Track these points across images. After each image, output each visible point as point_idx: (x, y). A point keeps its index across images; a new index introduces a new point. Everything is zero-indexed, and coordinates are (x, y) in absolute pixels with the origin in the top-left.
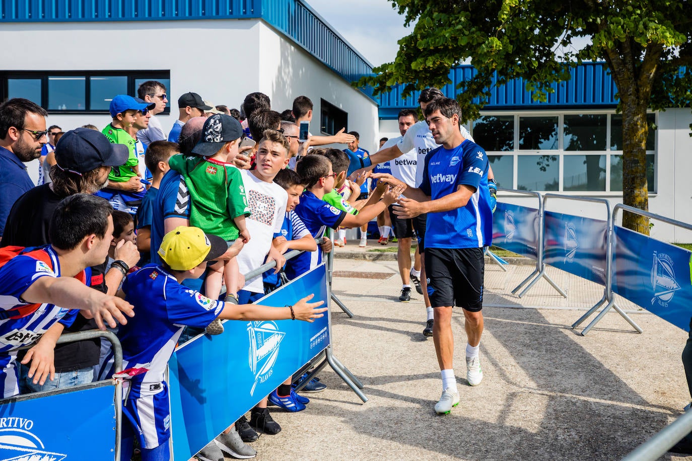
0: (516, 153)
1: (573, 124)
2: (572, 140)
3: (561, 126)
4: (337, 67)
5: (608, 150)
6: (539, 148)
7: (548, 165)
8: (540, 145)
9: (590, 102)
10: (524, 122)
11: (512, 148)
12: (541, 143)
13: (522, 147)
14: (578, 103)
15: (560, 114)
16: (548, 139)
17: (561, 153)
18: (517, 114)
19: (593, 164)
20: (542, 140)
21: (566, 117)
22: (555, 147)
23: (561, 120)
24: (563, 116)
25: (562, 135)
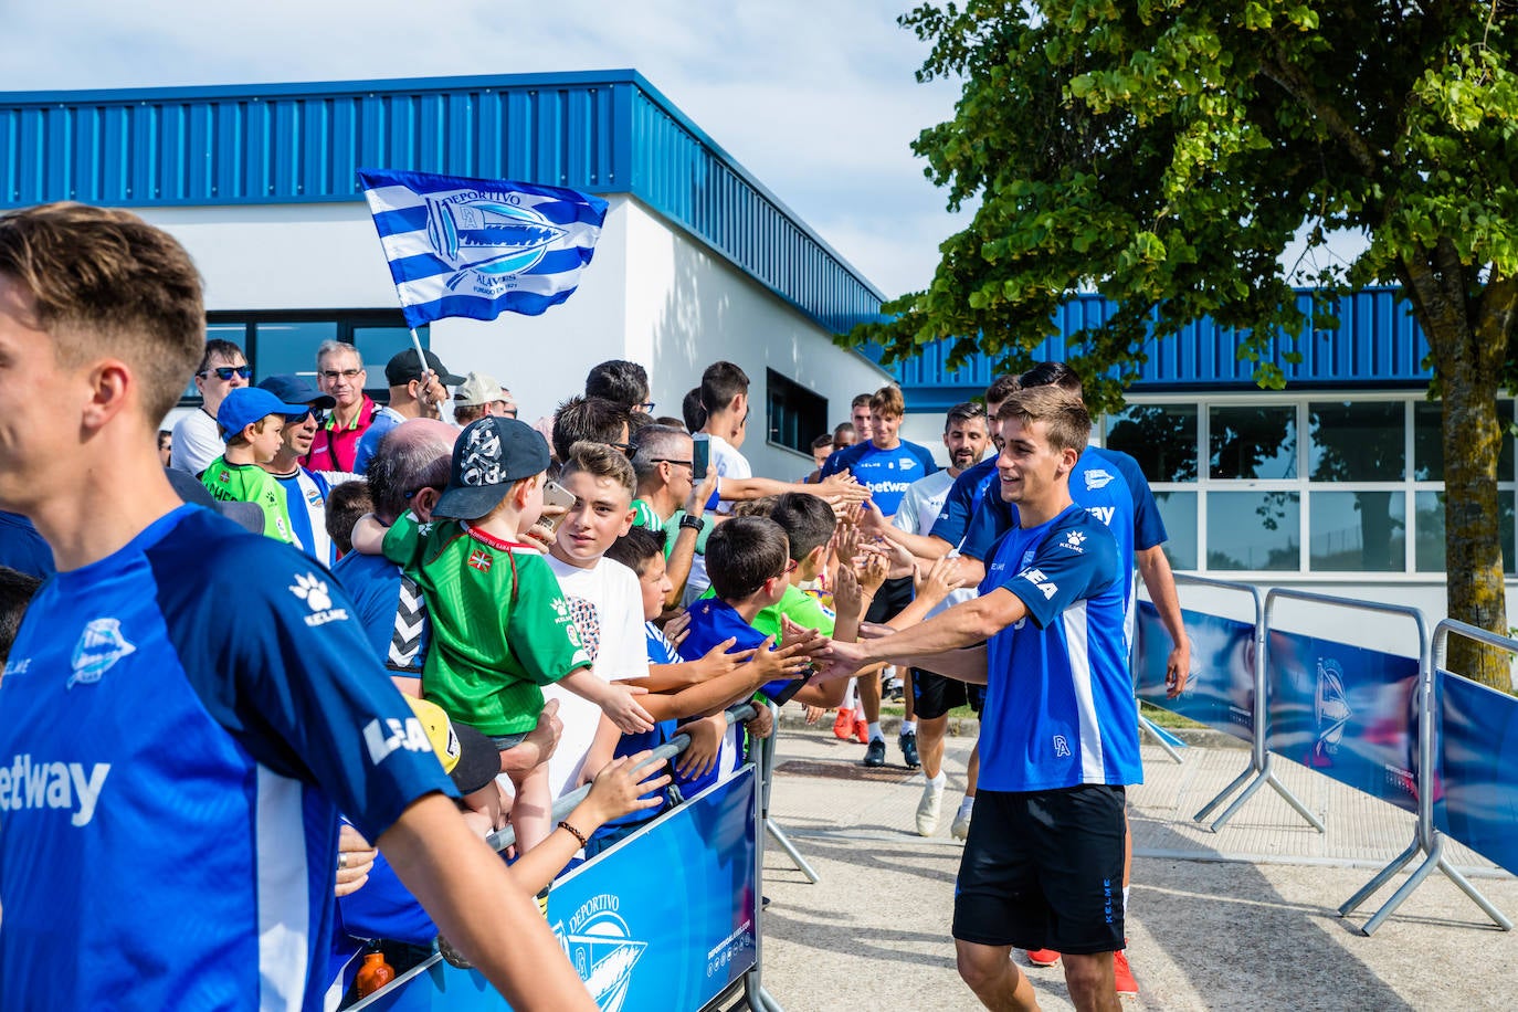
0: (1203, 485)
1: (1331, 422)
2: (1329, 452)
3: (1304, 428)
4: (804, 298)
5: (1410, 479)
6: (1254, 476)
7: (1281, 515)
8: (1256, 469)
9: (1367, 373)
10: (1220, 419)
11: (1191, 475)
12: (1260, 462)
13: (1214, 474)
14: (1341, 377)
15: (1301, 400)
16: (1275, 455)
17: (1303, 486)
18: (1205, 401)
19: (1376, 514)
20: (1262, 458)
21: (1313, 407)
22: (1289, 473)
23: (1303, 414)
24: (1307, 406)
25: (1306, 447)
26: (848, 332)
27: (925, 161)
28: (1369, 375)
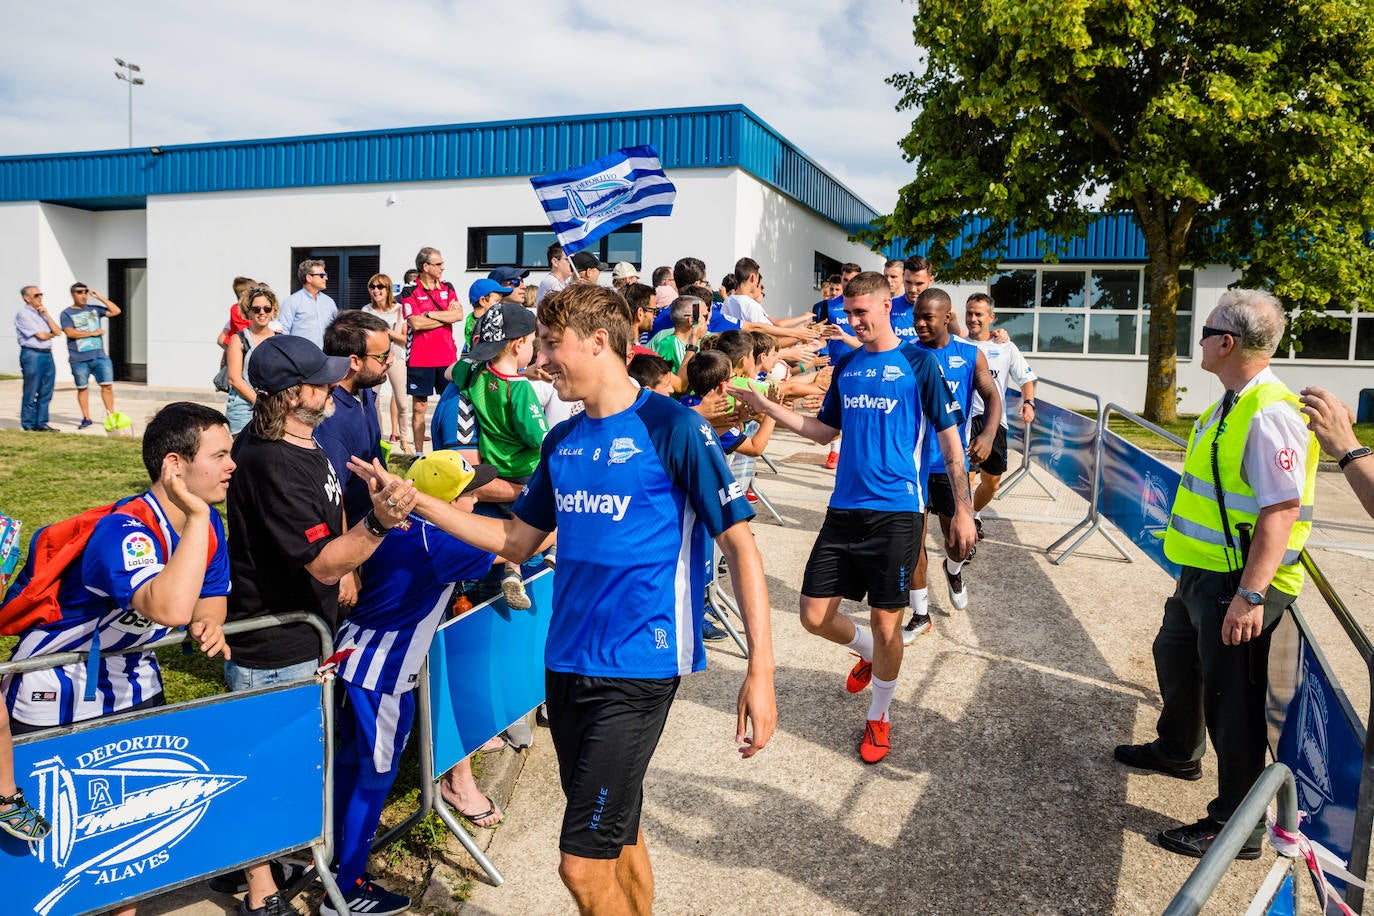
0: (1038, 310)
1: (1106, 280)
2: (1104, 294)
3: (1091, 283)
4: (835, 216)
5: (1140, 308)
6: (1068, 305)
7: (1077, 323)
8: (1070, 301)
9: (1121, 255)
10: (1048, 277)
11: (1032, 306)
12: (1071, 298)
13: (1044, 304)
14: (1108, 257)
15: (1088, 268)
16: (1078, 294)
17: (1087, 311)
18: (1040, 268)
19: (1126, 324)
21: (1095, 273)
22: (1082, 305)
23: (1088, 275)
24: (1091, 272)
25: (1092, 290)
26: (857, 232)
28: (1123, 256)
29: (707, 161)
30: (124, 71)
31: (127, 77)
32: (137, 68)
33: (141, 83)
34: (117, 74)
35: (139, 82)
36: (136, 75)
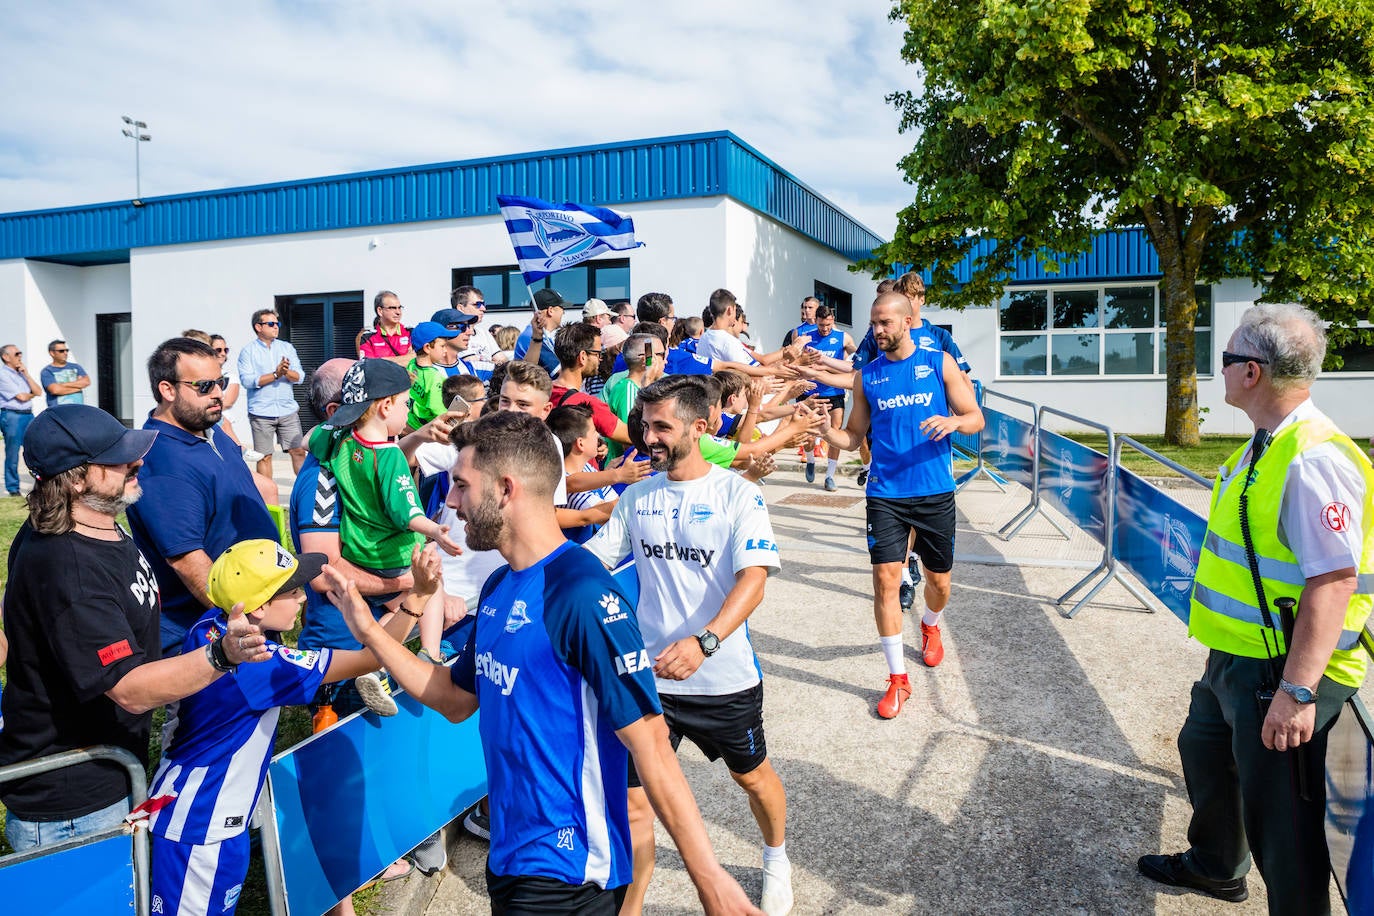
0: (1050, 331)
1: (1120, 297)
2: (1119, 312)
3: (1103, 300)
4: (835, 243)
5: (1157, 326)
6: (1083, 325)
8: (1084, 319)
9: (1134, 272)
10: (1060, 298)
11: (1045, 328)
12: (1086, 317)
13: (1057, 325)
14: (1121, 275)
15: (1100, 287)
16: (1093, 313)
17: (1102, 331)
18: (1051, 289)
19: (1143, 343)
20: (1087, 314)
21: (1108, 292)
22: (1096, 325)
23: (1101, 293)
24: (1103, 291)
25: (1105, 311)
27: (903, 172)
28: (1136, 273)
29: (694, 191)
30: (131, 128)
31: (134, 134)
32: (143, 125)
33: (148, 139)
34: (124, 132)
35: (146, 139)
36: (142, 132)
